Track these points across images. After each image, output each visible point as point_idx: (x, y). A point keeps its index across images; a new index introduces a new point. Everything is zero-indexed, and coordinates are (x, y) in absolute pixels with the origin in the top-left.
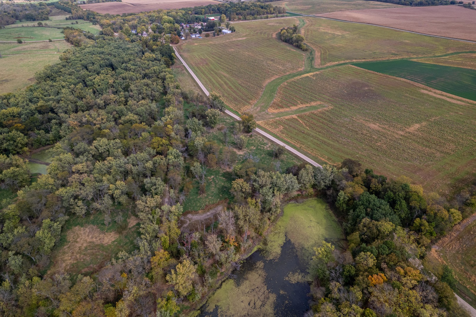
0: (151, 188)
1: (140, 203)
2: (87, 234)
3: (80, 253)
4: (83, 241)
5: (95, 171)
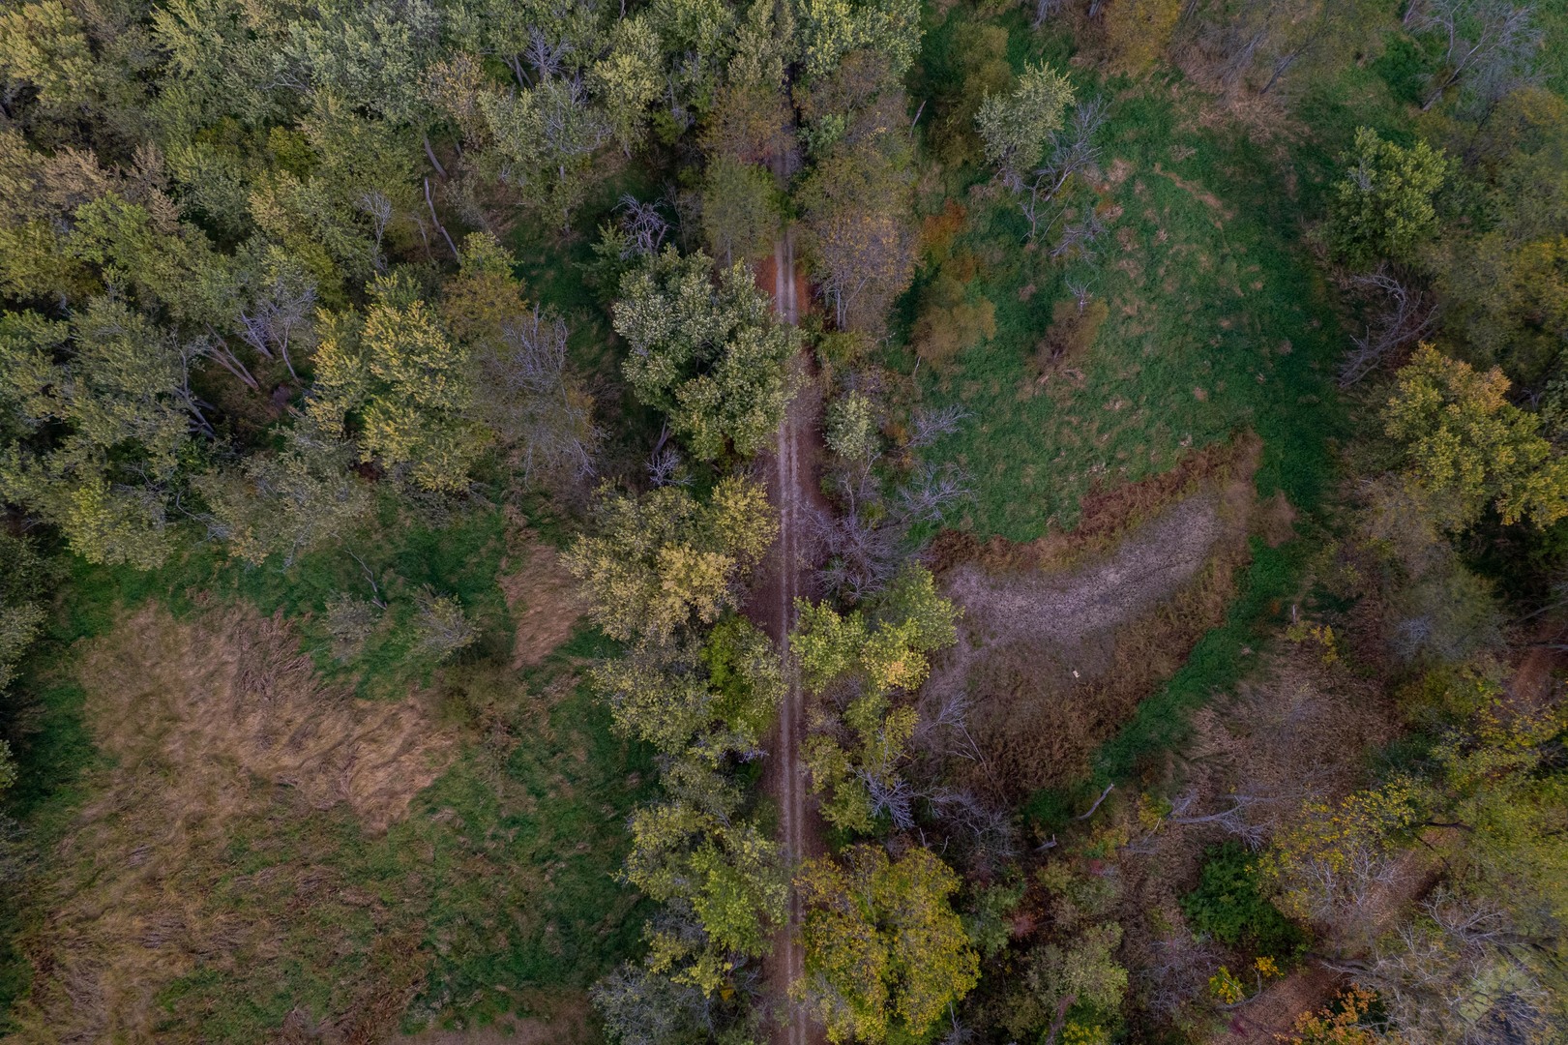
2: (227, 692)
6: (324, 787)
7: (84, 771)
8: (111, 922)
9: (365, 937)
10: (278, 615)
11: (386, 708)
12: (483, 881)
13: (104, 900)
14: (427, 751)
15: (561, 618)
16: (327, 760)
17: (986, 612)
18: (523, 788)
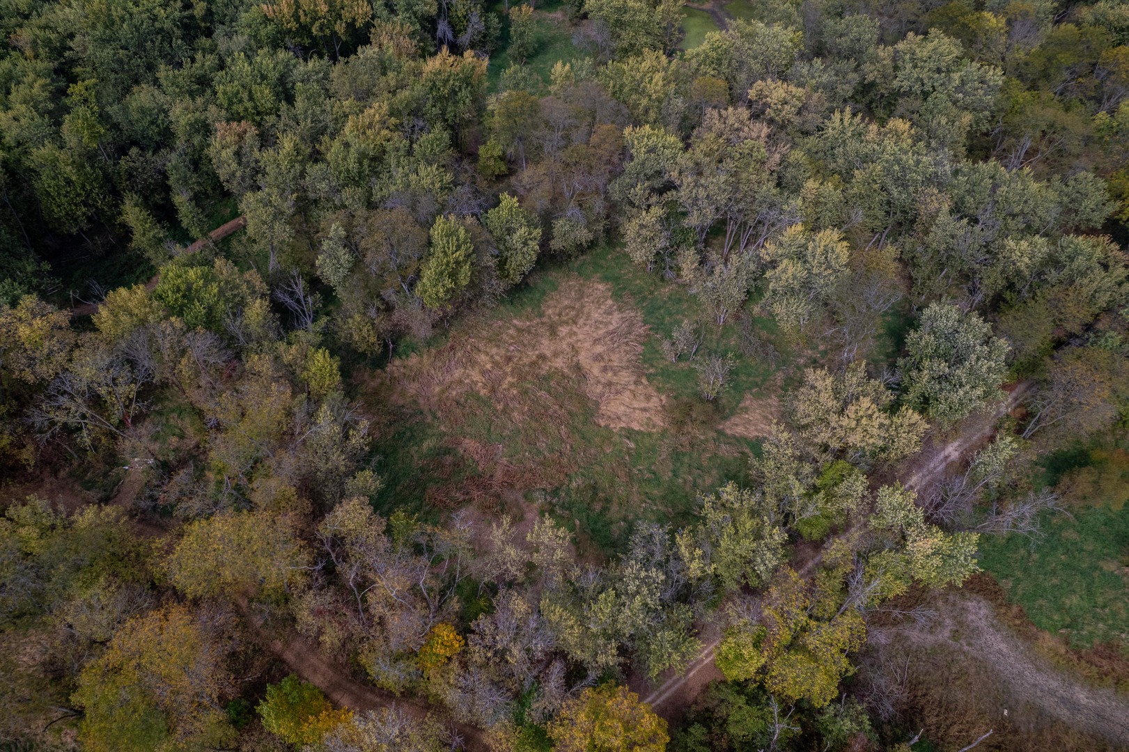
0: (926, 363)
1: (819, 384)
2: (601, 332)
3: (522, 378)
4: (569, 344)
5: (812, 141)
6: (598, 391)
7: (529, 309)
8: (482, 358)
9: (552, 451)
10: (648, 326)
11: (651, 390)
12: (617, 480)
13: (488, 350)
14: (649, 419)
15: (756, 430)
16: (610, 384)
17: (976, 632)
18: (672, 467)
